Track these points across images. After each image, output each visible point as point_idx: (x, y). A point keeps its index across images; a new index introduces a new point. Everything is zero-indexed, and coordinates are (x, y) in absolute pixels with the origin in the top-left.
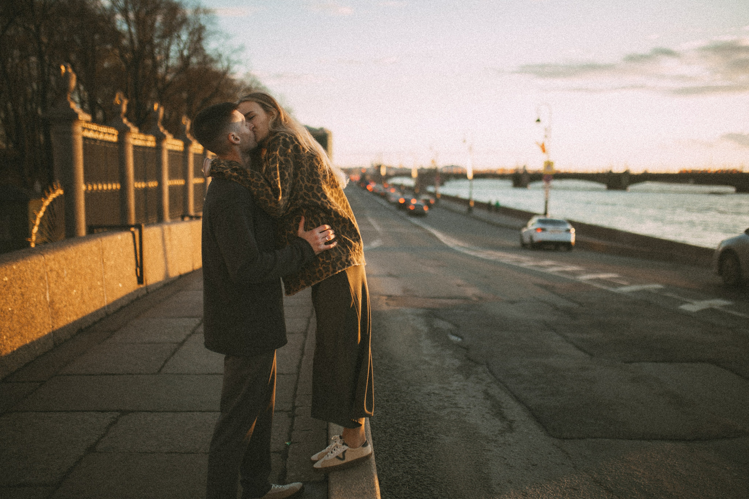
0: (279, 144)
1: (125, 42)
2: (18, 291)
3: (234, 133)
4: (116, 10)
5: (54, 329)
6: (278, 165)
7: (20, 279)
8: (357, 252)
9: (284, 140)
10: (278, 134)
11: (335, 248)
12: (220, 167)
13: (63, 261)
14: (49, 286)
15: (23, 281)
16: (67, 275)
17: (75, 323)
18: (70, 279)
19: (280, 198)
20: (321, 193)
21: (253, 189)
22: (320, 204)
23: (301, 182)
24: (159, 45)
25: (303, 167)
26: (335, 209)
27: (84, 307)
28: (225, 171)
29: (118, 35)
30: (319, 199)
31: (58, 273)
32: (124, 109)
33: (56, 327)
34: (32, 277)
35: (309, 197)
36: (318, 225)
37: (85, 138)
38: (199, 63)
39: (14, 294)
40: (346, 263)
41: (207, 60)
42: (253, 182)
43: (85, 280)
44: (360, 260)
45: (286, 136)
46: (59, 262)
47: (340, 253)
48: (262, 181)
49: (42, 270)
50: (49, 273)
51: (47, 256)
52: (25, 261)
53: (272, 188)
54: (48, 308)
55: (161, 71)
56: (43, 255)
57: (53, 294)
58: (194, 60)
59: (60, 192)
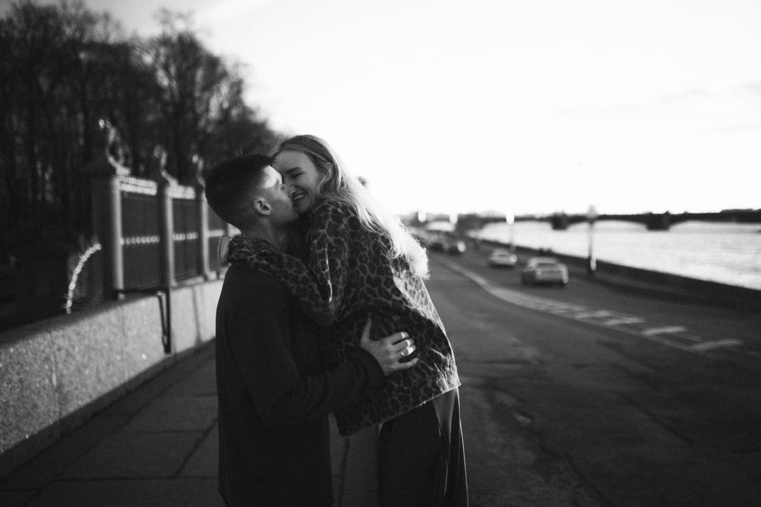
0: (327, 217)
1: (167, 97)
2: (15, 378)
3: (262, 199)
4: (157, 66)
5: (62, 417)
6: (326, 249)
7: (19, 363)
8: (448, 369)
9: (335, 211)
10: (326, 203)
11: (415, 367)
12: (241, 252)
13: (74, 337)
14: (56, 367)
15: (22, 365)
16: (79, 352)
17: (88, 406)
18: (83, 356)
19: (331, 299)
20: (392, 287)
21: (291, 285)
22: (391, 306)
23: (361, 274)
24: (200, 98)
25: (364, 250)
26: (414, 309)
27: (99, 387)
28: (249, 258)
29: (159, 90)
30: (389, 298)
31: (67, 351)
32: (163, 161)
33: (64, 414)
34: (35, 359)
35: (375, 296)
36: (391, 334)
37: (123, 193)
38: (239, 115)
39: (10, 381)
40: (434, 389)
41: (246, 112)
42: (291, 275)
43: (102, 355)
44: (452, 382)
45: (338, 206)
46: (70, 339)
47: (423, 374)
48: (305, 274)
49: (47, 350)
50: (57, 353)
51: (54, 333)
52: (26, 342)
53: (318, 284)
54: (53, 393)
55: (202, 123)
56: (49, 332)
57: (61, 377)
58: (234, 112)
59: (97, 247)
